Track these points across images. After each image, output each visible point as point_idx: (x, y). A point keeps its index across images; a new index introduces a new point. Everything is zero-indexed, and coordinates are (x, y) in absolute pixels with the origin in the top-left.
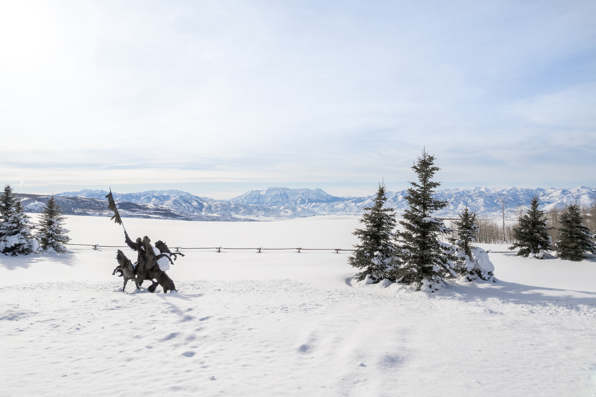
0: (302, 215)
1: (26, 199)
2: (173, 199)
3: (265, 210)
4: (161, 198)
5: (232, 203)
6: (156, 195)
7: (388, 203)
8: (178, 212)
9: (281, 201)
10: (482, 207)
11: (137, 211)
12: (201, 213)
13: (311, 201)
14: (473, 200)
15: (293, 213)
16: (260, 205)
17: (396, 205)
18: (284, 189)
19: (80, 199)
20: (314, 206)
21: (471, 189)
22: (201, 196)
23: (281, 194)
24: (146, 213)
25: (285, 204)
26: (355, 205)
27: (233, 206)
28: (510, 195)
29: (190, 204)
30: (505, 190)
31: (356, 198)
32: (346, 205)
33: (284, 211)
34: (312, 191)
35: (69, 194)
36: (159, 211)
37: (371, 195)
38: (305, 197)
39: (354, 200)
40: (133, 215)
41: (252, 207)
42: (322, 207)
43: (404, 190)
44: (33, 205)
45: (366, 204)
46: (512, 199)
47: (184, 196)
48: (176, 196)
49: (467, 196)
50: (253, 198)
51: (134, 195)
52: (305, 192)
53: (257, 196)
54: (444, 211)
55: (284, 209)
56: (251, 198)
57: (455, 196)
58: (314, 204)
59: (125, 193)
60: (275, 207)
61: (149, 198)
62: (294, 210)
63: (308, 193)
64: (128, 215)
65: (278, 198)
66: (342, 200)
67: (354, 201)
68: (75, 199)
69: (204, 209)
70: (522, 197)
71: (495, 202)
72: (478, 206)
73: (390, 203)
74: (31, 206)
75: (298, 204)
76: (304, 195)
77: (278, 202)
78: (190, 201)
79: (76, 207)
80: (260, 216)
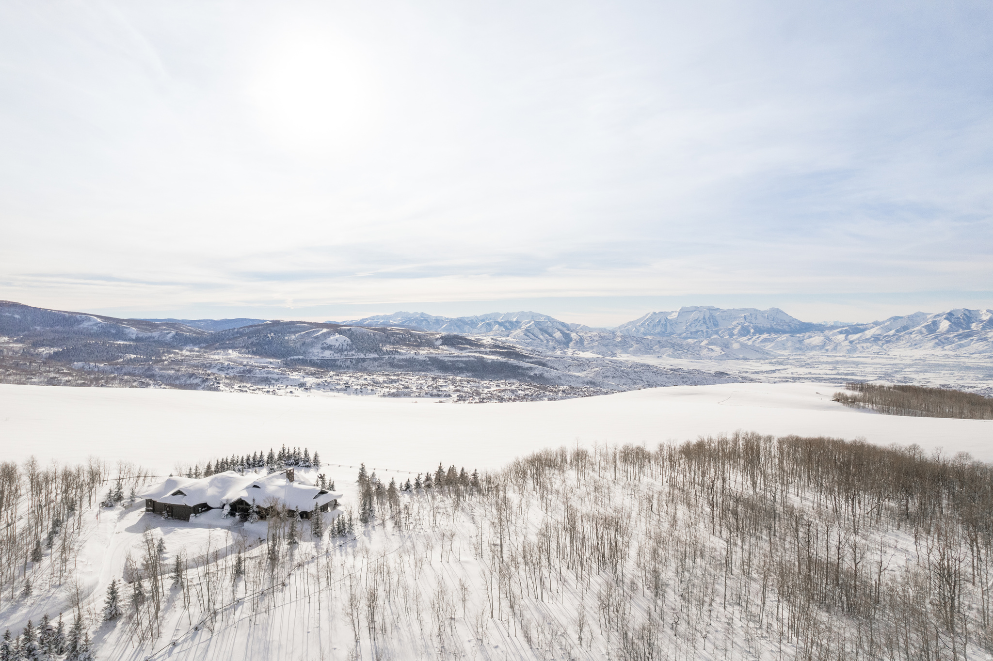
0: (741, 356)
2: (524, 327)
3: (673, 346)
4: (507, 324)
5: (618, 333)
6: (499, 320)
7: (915, 335)
9: (704, 331)
11: (467, 348)
12: (566, 350)
13: (759, 331)
15: (723, 353)
16: (665, 338)
17: (933, 339)
18: (710, 309)
20: (764, 341)
22: (568, 321)
23: (704, 318)
24: (480, 352)
25: (711, 335)
26: (846, 339)
27: (619, 339)
31: (848, 326)
32: (828, 338)
33: (707, 349)
34: (763, 313)
35: (378, 319)
37: (880, 320)
38: (749, 324)
39: (844, 329)
40: (460, 355)
41: (652, 340)
42: (781, 341)
43: (953, 311)
45: (867, 337)
47: (543, 322)
48: (529, 322)
50: (655, 326)
51: (467, 320)
52: (749, 314)
53: (663, 321)
55: (707, 344)
56: (651, 325)
58: (765, 336)
59: (455, 316)
60: (692, 341)
61: (489, 324)
62: (726, 346)
63: (754, 316)
64: (454, 355)
65: (699, 324)
66: (820, 328)
67: (844, 331)
68: (384, 330)
69: (571, 344)
73: (921, 336)
75: (734, 335)
76: (747, 320)
77: (698, 331)
78: (549, 331)
79: (385, 342)
80: (664, 356)
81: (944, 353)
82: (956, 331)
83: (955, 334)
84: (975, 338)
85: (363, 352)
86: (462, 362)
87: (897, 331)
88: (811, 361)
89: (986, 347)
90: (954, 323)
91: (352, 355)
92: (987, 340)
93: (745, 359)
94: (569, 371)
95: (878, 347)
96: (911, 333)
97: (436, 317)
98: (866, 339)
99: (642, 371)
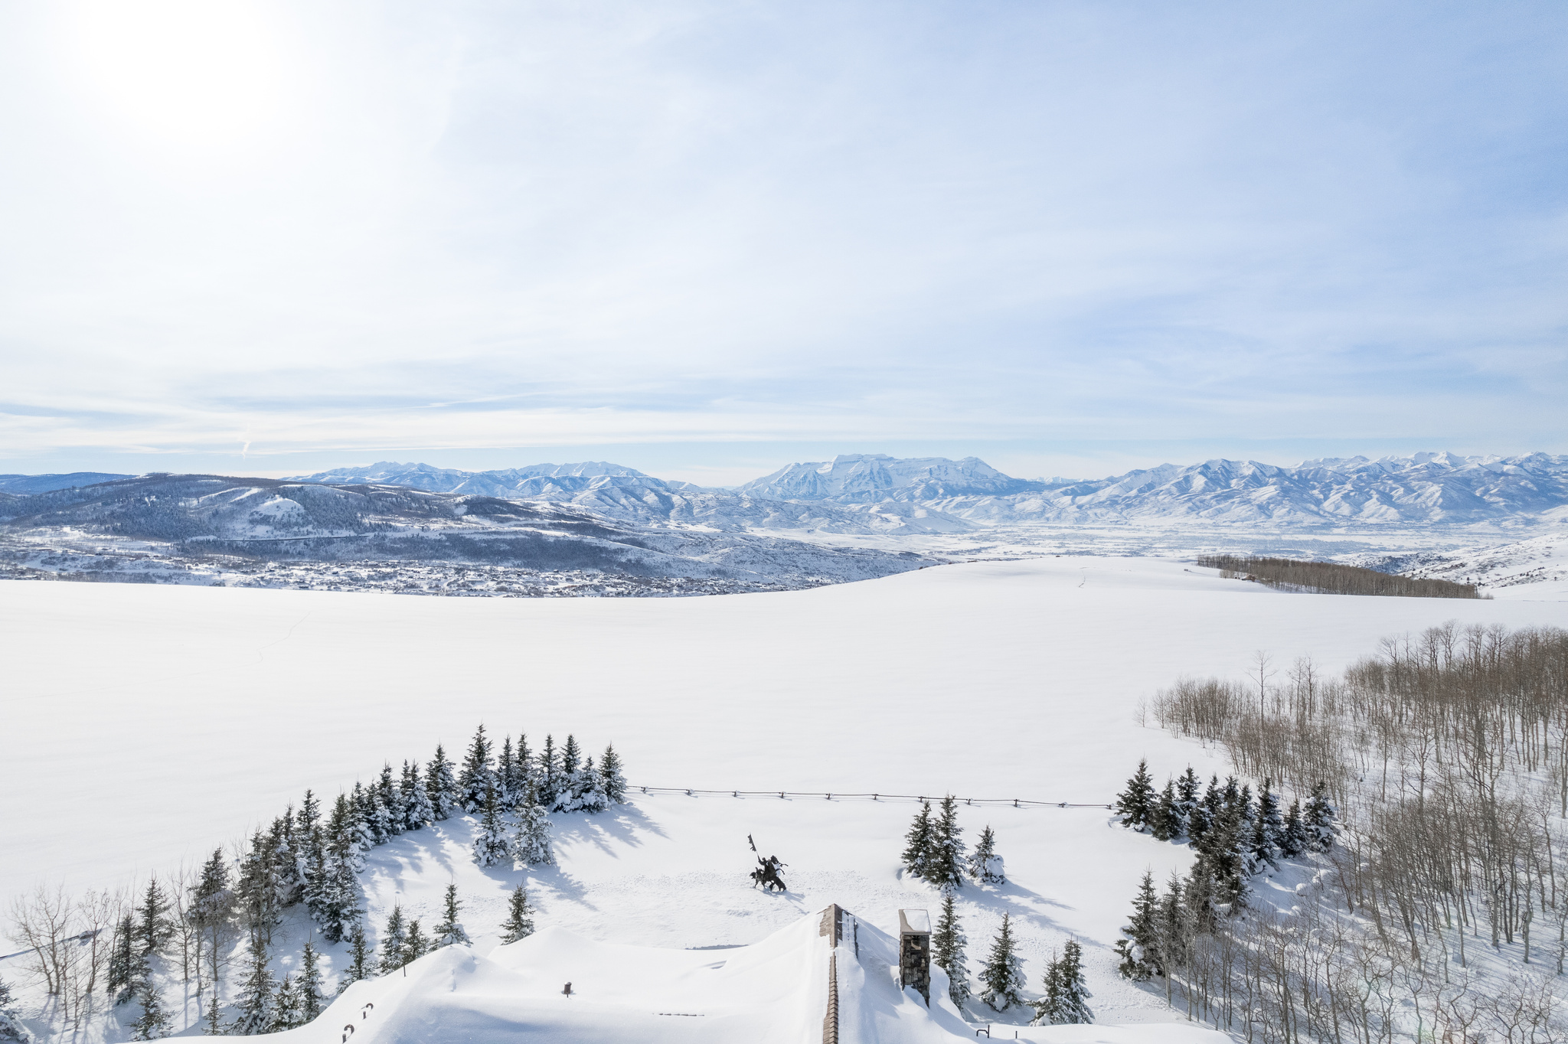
0: (929, 529)
1: (255, 490)
2: (595, 486)
3: (829, 514)
4: (567, 482)
5: (745, 496)
6: (553, 476)
7: (1163, 497)
8: (611, 522)
9: (872, 492)
10: (1437, 510)
11: (511, 519)
12: (666, 523)
13: (952, 491)
14: (1409, 490)
15: (903, 524)
16: (816, 503)
17: (1186, 501)
18: (879, 459)
19: (374, 490)
20: (959, 506)
21: (1405, 459)
22: (665, 477)
23: (872, 472)
24: (533, 525)
25: (883, 498)
26: (1073, 503)
27: (746, 505)
28: (1524, 473)
29: (639, 499)
30: (1509, 459)
31: (1074, 484)
32: (1048, 502)
33: (879, 519)
34: (955, 464)
35: (344, 475)
36: (563, 521)
37: (1116, 476)
38: (936, 481)
39: (1069, 488)
40: (501, 530)
41: (797, 506)
42: (982, 507)
43: (1210, 462)
44: (272, 506)
45: (1101, 500)
46: (1530, 485)
47: (625, 478)
48: (602, 479)
49: (1391, 478)
50: (798, 484)
51: (499, 476)
52: (936, 467)
53: (810, 477)
54: (1323, 521)
55: (879, 512)
56: (793, 483)
57: (1355, 477)
58: (960, 498)
59: (478, 470)
60: (855, 507)
61: (536, 483)
62: (906, 514)
63: (943, 469)
64: (490, 530)
65: (864, 482)
66: (1036, 487)
67: (1069, 492)
68: (363, 489)
69: (673, 513)
70: (1563, 481)
71: (1478, 494)
72: (1424, 506)
73: (1170, 497)
74: (268, 508)
75: (916, 498)
76: (934, 476)
77: (864, 492)
78: (638, 493)
79: (366, 511)
80: (817, 530)
81: (1199, 521)
82: (1214, 491)
83: (1213, 494)
84: (1237, 500)
85: (327, 528)
86: (504, 541)
87: (1140, 491)
88: (1027, 534)
89: (1250, 513)
90: (1211, 479)
91: (309, 533)
92: (1250, 503)
93: (936, 533)
94: (682, 553)
95: (1115, 514)
96: (1158, 494)
97: (446, 471)
98: (1100, 502)
99: (796, 552)
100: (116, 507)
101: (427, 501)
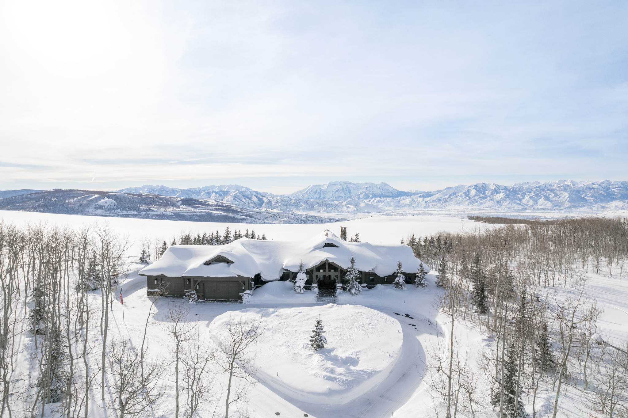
0: (366, 211)
1: (97, 196)
2: (232, 194)
3: (326, 205)
4: (221, 193)
5: (292, 198)
6: (215, 190)
7: (459, 198)
8: (239, 208)
9: (343, 196)
10: (567, 203)
11: (200, 207)
12: (261, 209)
13: (375, 196)
14: (556, 195)
15: (356, 209)
16: (321, 201)
17: (468, 200)
18: (346, 183)
19: (144, 195)
20: (378, 202)
21: (554, 183)
22: (261, 191)
23: (343, 189)
24: (208, 209)
25: (347, 199)
26: (423, 200)
27: (293, 202)
28: (601, 188)
29: (250, 199)
30: (595, 183)
31: (424, 193)
32: (413, 200)
33: (346, 207)
34: (376, 185)
35: (132, 190)
36: (220, 208)
37: (440, 190)
38: (369, 192)
39: (422, 194)
40: (195, 211)
41: (313, 202)
42: (387, 202)
43: (477, 184)
44: (104, 202)
45: (434, 199)
46: (603, 193)
47: (244, 191)
48: (235, 191)
49: (549, 190)
50: (314, 193)
51: (194, 190)
52: (369, 186)
53: (319, 191)
54: (522, 207)
55: (346, 204)
56: (312, 193)
57: (535, 190)
58: (378, 199)
59: (185, 188)
60: (336, 202)
61: (208, 193)
62: (357, 205)
63: (372, 187)
64: (191, 211)
66: (409, 194)
67: (422, 196)
68: (140, 195)
69: (264, 205)
70: (616, 191)
71: (583, 196)
72: (562, 201)
73: (462, 198)
74: (102, 203)
75: (361, 199)
76: (368, 190)
77: (340, 196)
78: (249, 197)
79: (141, 204)
80: (321, 212)
81: (473, 207)
82: (479, 195)
83: (479, 197)
84: (488, 199)
85: (126, 210)
86: (197, 215)
87: (450, 195)
88: (405, 213)
89: (493, 204)
90: (478, 191)
91: (118, 212)
92: (493, 200)
93: (369, 213)
94: (268, 220)
95: (440, 205)
96: (457, 197)
97: (172, 188)
98: (434, 200)
99: (313, 220)
100: (41, 202)
101: (166, 200)
